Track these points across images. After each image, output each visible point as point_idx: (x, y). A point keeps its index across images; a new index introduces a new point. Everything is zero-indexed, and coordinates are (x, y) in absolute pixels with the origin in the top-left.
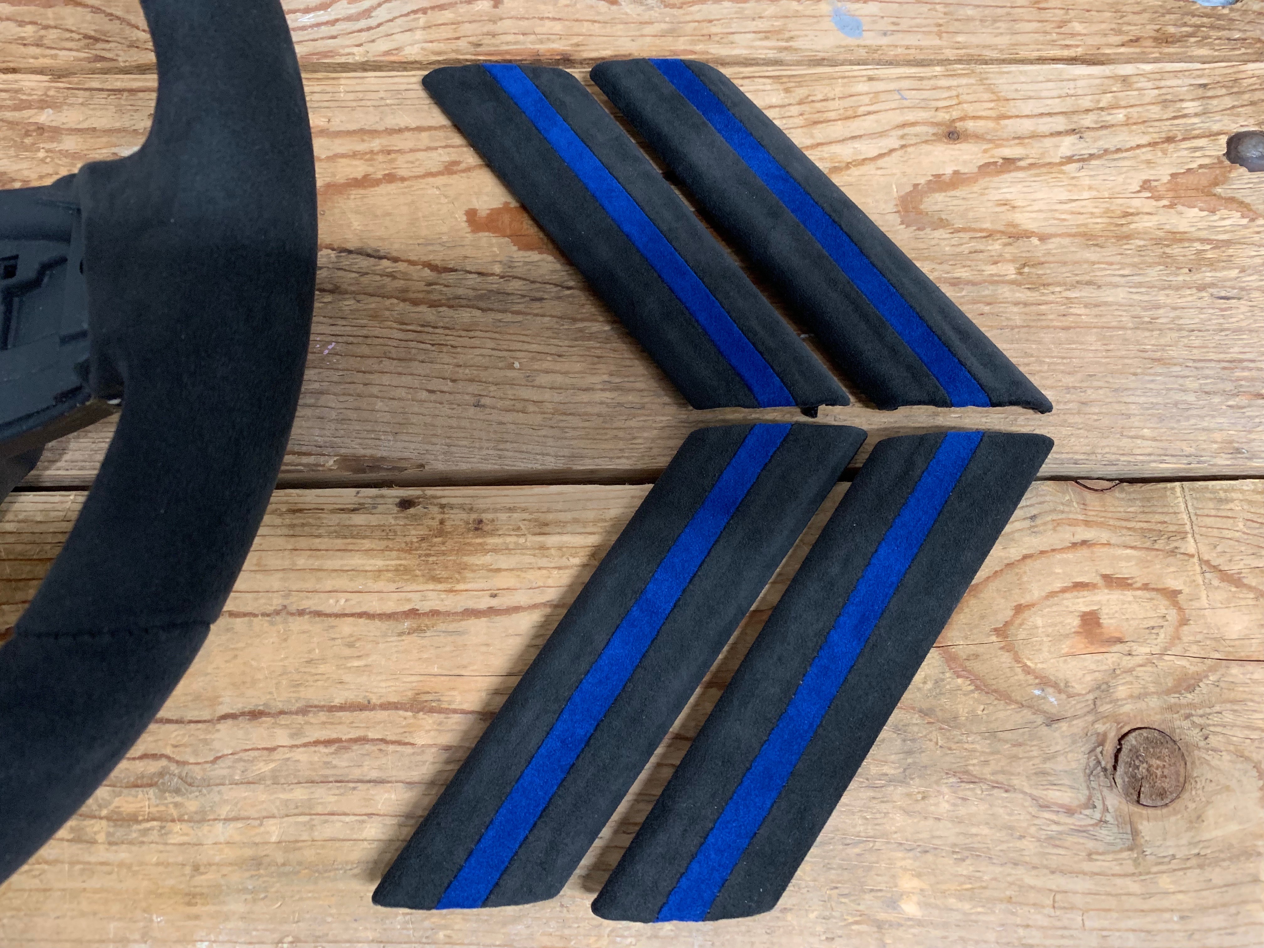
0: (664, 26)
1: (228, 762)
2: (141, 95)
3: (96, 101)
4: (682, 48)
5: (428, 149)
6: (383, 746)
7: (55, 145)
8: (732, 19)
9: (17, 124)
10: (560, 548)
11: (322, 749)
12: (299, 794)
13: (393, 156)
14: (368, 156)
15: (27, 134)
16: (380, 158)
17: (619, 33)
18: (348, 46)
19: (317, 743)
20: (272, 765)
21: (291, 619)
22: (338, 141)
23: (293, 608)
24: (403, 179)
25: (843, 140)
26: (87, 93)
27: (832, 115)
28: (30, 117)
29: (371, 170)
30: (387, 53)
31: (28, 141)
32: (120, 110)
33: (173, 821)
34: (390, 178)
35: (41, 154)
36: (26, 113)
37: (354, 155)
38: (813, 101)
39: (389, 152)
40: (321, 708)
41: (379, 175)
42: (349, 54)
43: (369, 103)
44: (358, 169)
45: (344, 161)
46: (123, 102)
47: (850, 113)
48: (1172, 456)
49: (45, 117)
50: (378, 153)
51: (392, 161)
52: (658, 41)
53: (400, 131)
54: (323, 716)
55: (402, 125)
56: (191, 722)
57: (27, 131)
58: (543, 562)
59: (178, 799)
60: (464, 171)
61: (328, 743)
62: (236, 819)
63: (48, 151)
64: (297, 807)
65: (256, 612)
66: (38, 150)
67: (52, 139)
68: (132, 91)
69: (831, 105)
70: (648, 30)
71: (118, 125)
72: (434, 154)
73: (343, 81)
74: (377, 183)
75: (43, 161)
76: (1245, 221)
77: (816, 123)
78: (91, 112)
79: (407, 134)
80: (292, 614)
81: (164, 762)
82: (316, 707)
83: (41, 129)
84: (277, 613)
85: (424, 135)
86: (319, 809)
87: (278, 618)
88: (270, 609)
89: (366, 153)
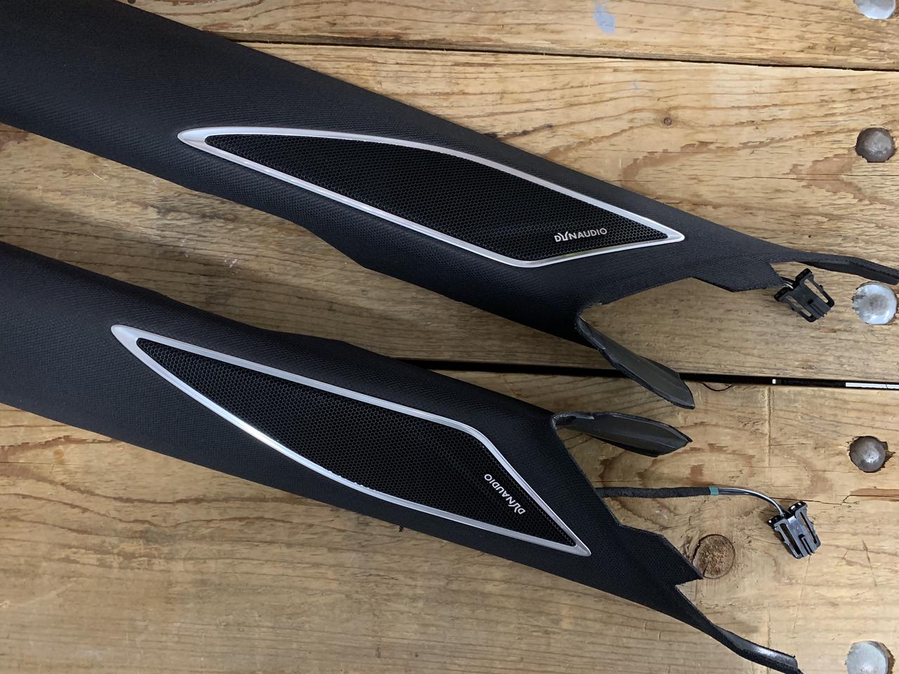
1: (184, 527)
4: (482, 35)
6: (274, 523)
11: (238, 523)
12: (227, 547)
17: (437, 20)
18: (239, 20)
19: (235, 519)
20: (209, 530)
25: (589, 121)
27: (584, 100)
30: (267, 27)
33: (155, 557)
38: (572, 87)
40: (236, 499)
42: (239, 26)
47: (597, 99)
48: (768, 369)
52: (464, 28)
54: (238, 504)
56: (160, 503)
59: (157, 546)
61: (241, 519)
62: (191, 559)
64: (225, 555)
69: (585, 91)
70: (459, 18)
76: (855, 201)
77: (572, 105)
81: (147, 525)
82: (234, 498)
86: (238, 556)
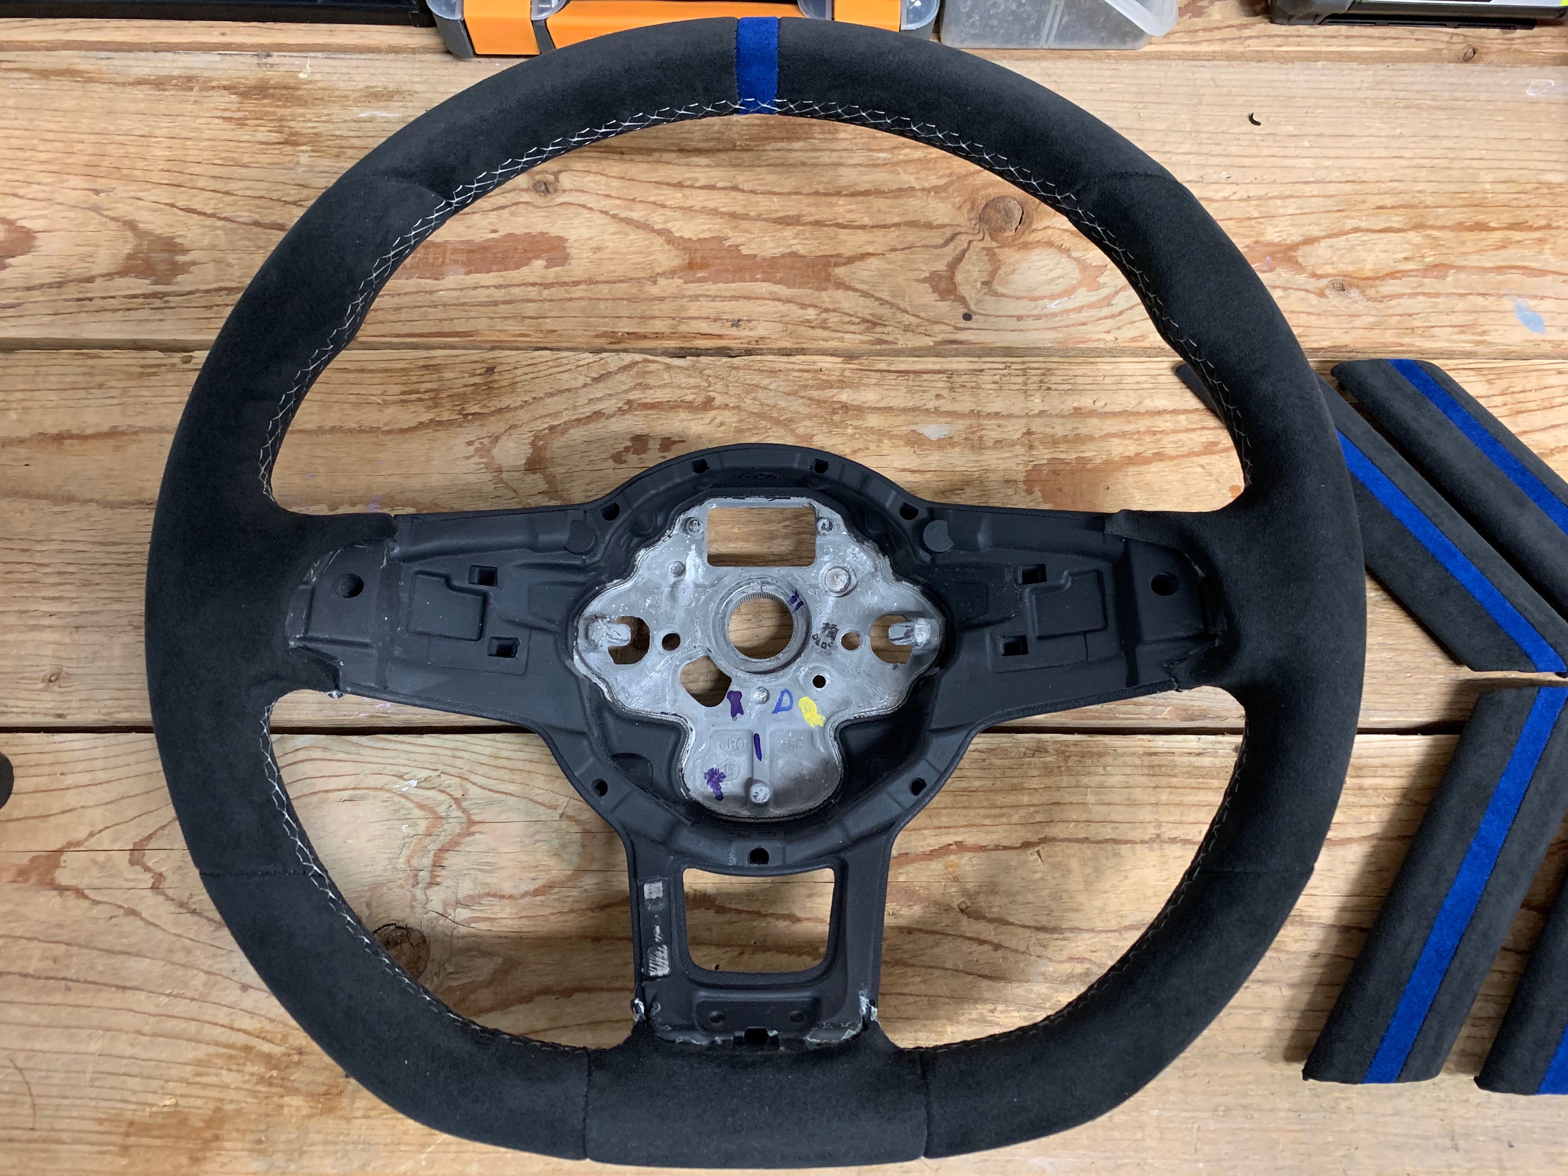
0: (1371, 319)
2: (925, 376)
3: (887, 382)
4: (1391, 340)
5: (1188, 430)
7: (860, 422)
8: (1429, 313)
9: (825, 402)
10: (1375, 789)
13: (1158, 436)
14: (1136, 436)
15: (834, 412)
16: (1148, 439)
17: (1334, 326)
18: (1097, 332)
21: (1166, 846)
22: (1108, 422)
23: (1166, 836)
24: (1172, 458)
25: (1545, 429)
26: (879, 374)
27: (1532, 406)
28: (833, 396)
29: (1141, 449)
30: (1133, 340)
31: (836, 418)
32: (910, 391)
34: (1159, 457)
35: (850, 431)
36: (829, 393)
37: (1123, 435)
38: (1513, 393)
39: (1154, 433)
41: (1149, 454)
42: (1099, 340)
43: (1128, 387)
44: (1131, 449)
45: (1116, 441)
46: (911, 383)
47: (1546, 404)
49: (845, 396)
50: (1145, 433)
51: (1158, 441)
52: (1369, 334)
53: (1159, 413)
55: (1161, 408)
56: (1102, 931)
57: (834, 409)
58: (1364, 801)
60: (1222, 451)
63: (856, 428)
65: (1137, 840)
66: (846, 427)
67: (857, 417)
68: (917, 373)
69: (1531, 396)
70: (1358, 322)
71: (910, 404)
72: (1193, 435)
73: (1100, 366)
74: (1148, 461)
75: (853, 436)
77: (1518, 412)
78: (885, 392)
79: (1167, 417)
80: (1166, 842)
83: (845, 407)
84: (1152, 840)
85: (1182, 417)
87: (1156, 846)
88: (1146, 838)
89: (1133, 434)
